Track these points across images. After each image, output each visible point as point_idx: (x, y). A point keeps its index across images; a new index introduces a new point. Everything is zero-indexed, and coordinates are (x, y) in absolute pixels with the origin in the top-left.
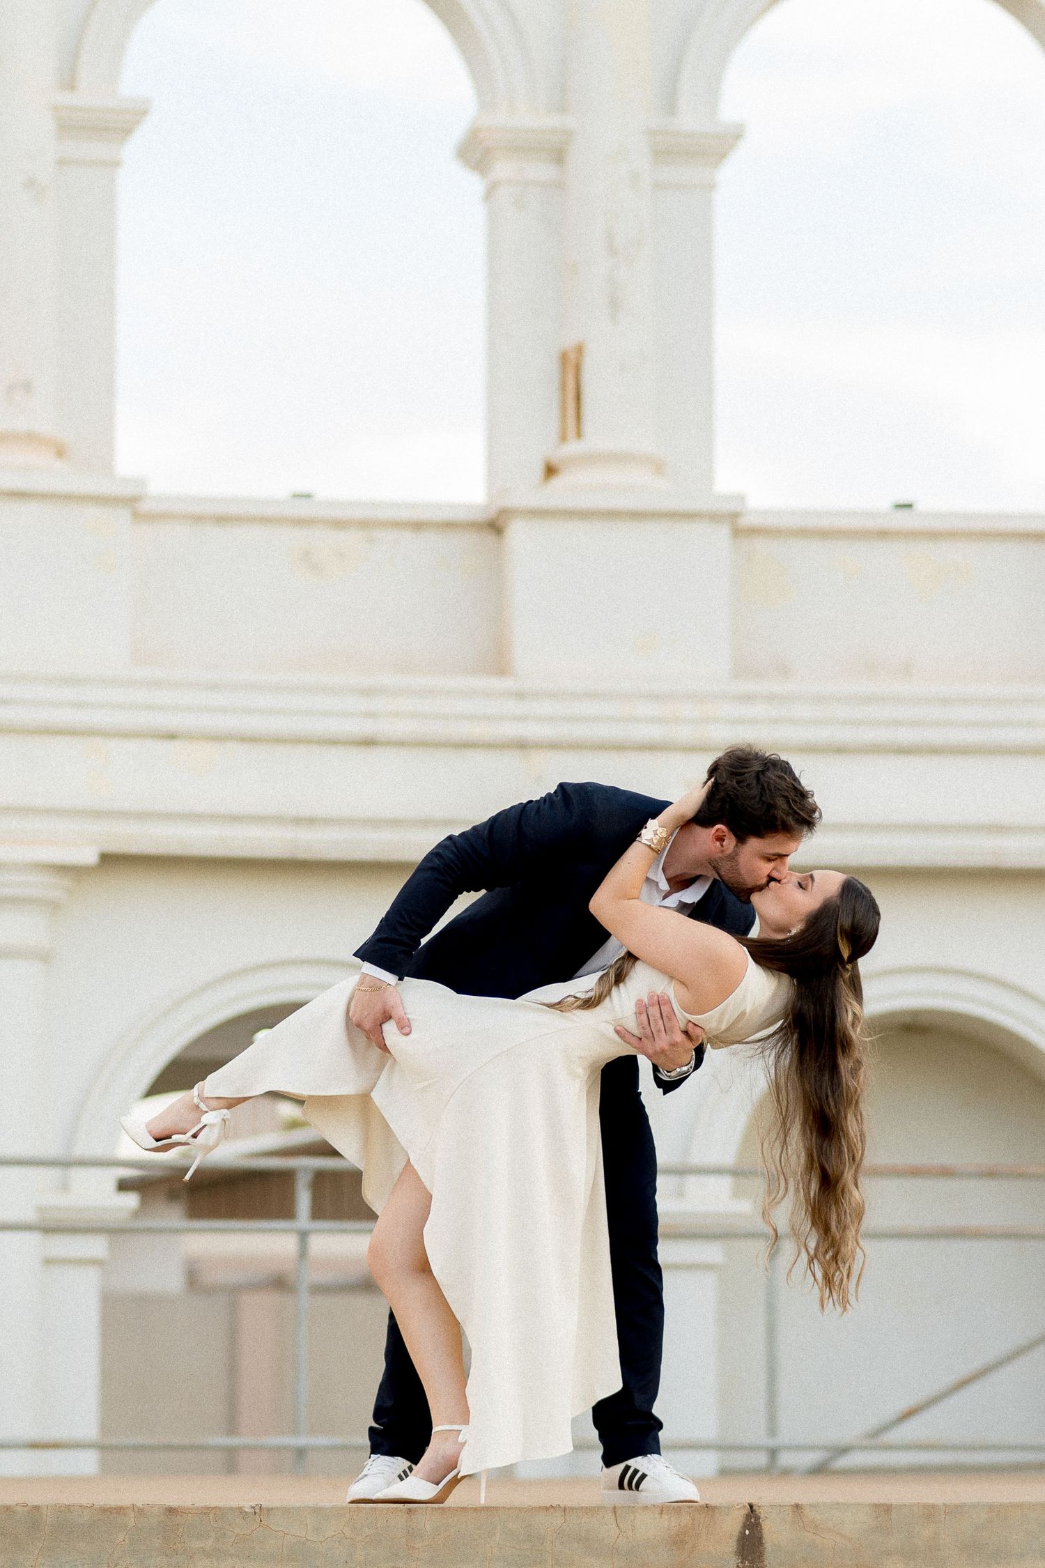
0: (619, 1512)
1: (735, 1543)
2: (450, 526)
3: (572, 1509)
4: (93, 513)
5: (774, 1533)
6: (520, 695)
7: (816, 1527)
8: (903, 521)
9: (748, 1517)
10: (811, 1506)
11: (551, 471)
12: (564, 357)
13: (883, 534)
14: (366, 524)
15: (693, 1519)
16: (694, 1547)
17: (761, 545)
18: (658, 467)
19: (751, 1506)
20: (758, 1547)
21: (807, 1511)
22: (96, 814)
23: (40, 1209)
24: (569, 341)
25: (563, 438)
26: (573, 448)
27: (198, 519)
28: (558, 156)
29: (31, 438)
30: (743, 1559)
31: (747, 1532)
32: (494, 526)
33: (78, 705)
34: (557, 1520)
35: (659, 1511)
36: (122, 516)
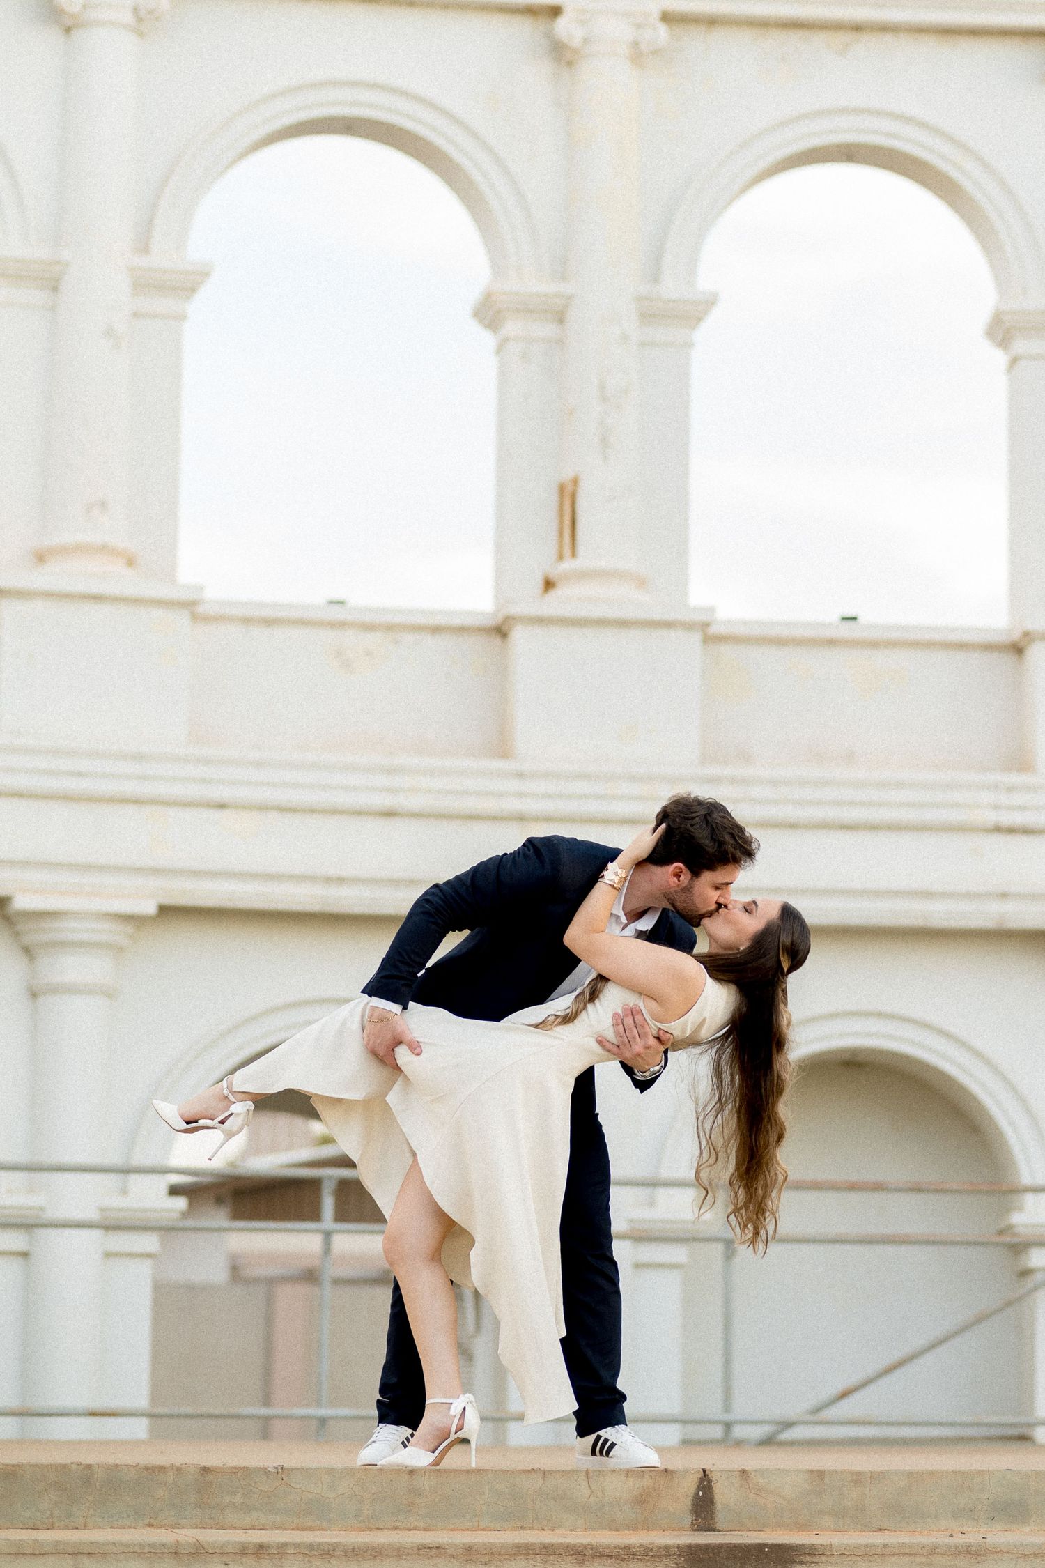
1: (689, 1503)
2: (461, 630)
3: (551, 1472)
4: (157, 613)
5: (724, 1492)
6: (520, 775)
8: (847, 631)
9: (701, 1480)
10: (756, 1471)
11: (549, 585)
12: (562, 489)
13: (832, 643)
14: (390, 628)
15: (654, 1482)
16: (654, 1506)
17: (726, 650)
18: (641, 582)
19: (705, 1471)
21: (753, 1477)
22: (156, 871)
23: (102, 1210)
24: (566, 474)
25: (561, 557)
26: (568, 565)
27: (247, 621)
28: (560, 318)
29: (104, 549)
30: (696, 1515)
31: (701, 1493)
32: (501, 631)
33: (142, 778)
34: (537, 1482)
36: (183, 617)
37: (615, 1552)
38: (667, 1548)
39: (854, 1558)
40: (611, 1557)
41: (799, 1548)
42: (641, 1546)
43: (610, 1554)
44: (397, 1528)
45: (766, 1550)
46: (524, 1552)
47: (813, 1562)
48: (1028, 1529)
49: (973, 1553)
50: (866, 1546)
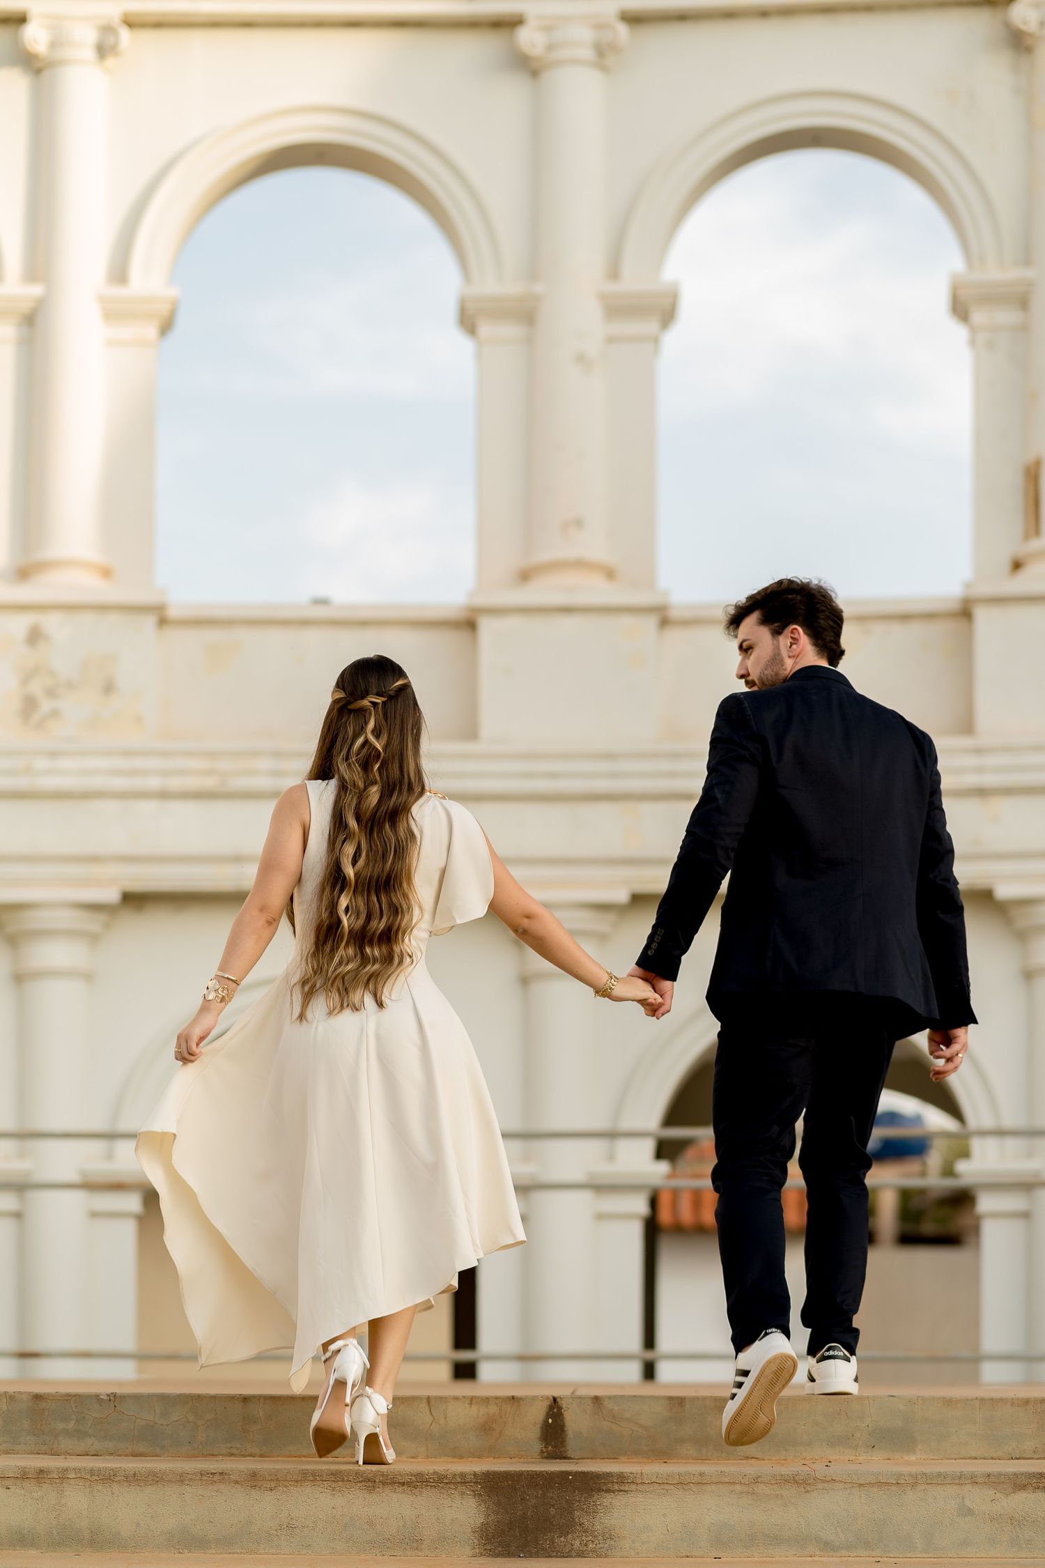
0: (432, 1402)
1: (539, 1430)
2: (930, 616)
5: (575, 1420)
7: (614, 1417)
9: (551, 1408)
10: (609, 1398)
11: (1017, 565)
12: (1027, 470)
14: (861, 619)
15: (503, 1409)
16: (500, 1433)
19: (554, 1399)
20: (561, 1434)
21: (606, 1403)
22: (628, 861)
24: (1031, 457)
25: (1027, 537)
26: (1034, 545)
28: (1024, 304)
29: (580, 564)
30: (546, 1444)
31: (550, 1421)
32: (965, 613)
33: (614, 775)
35: (472, 1402)
36: (651, 622)
37: (407, 1479)
38: (462, 1475)
39: (667, 1487)
40: (403, 1484)
41: (609, 1475)
42: (435, 1473)
43: (401, 1481)
44: (232, 1455)
45: (570, 1477)
46: (311, 1478)
47: (622, 1491)
48: (913, 1458)
49: (801, 1482)
50: (680, 1475)
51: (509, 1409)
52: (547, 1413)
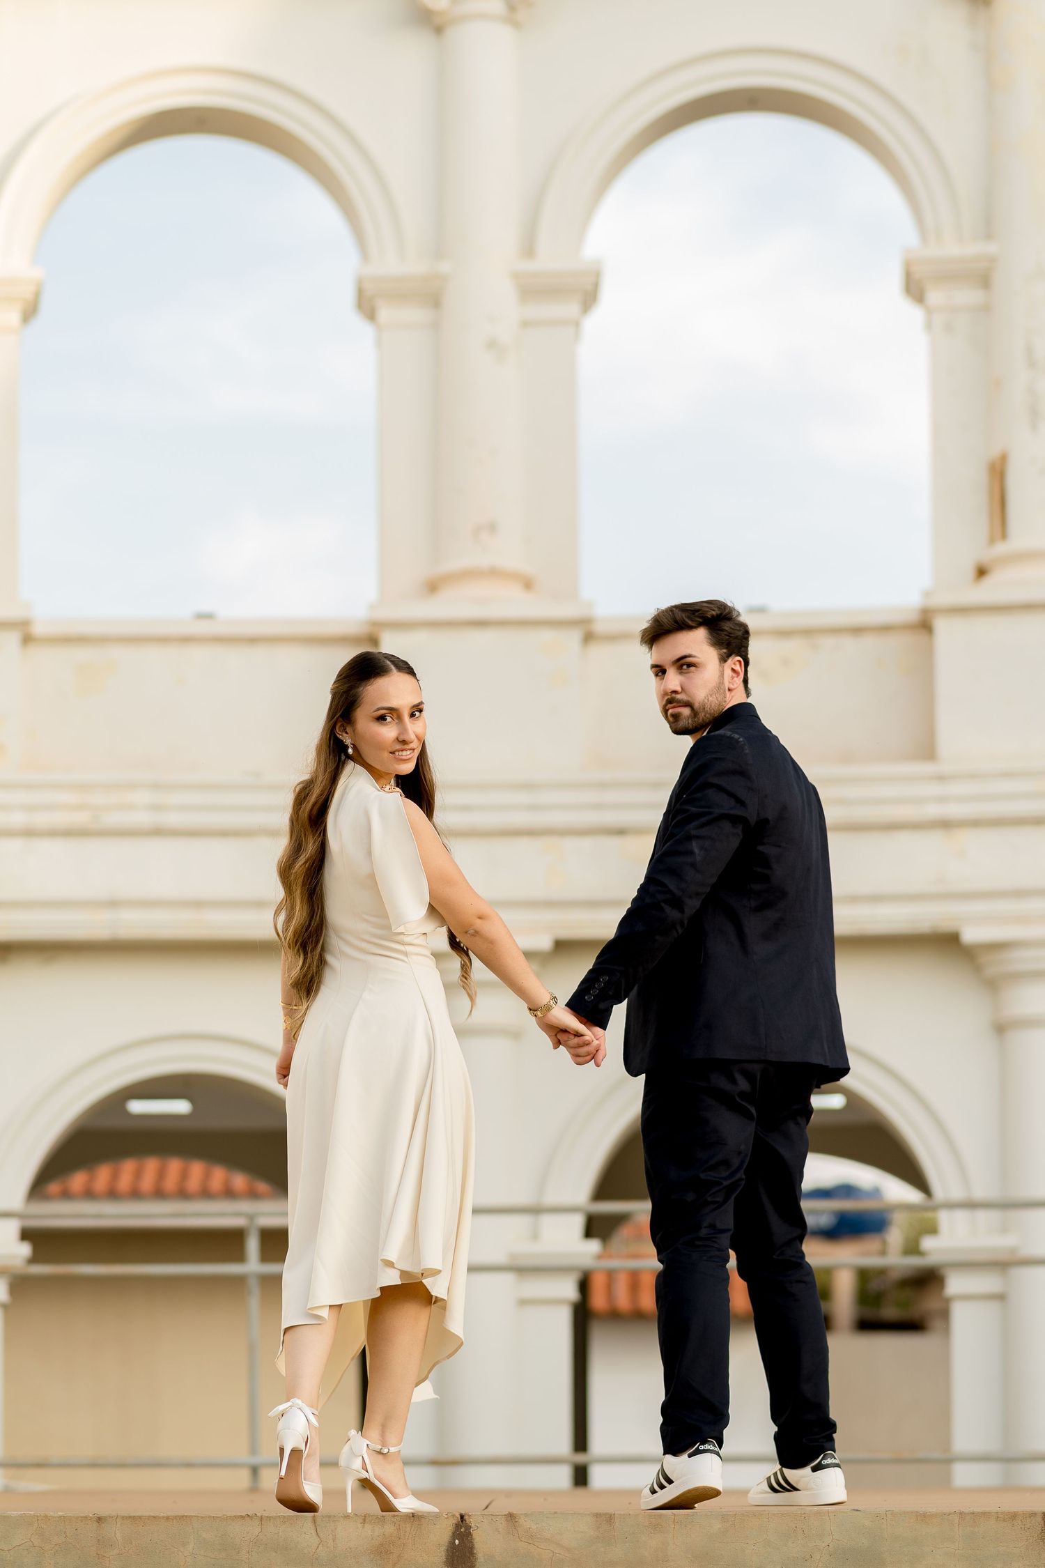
0: (319, 1522)
1: (443, 1553)
2: (885, 629)
3: (269, 1518)
4: (547, 635)
5: (486, 1541)
6: (943, 778)
7: (531, 1537)
9: (457, 1527)
10: (526, 1515)
11: (982, 572)
12: (989, 467)
14: (808, 633)
15: (399, 1529)
16: (399, 1558)
19: (462, 1517)
20: (469, 1558)
21: (522, 1521)
22: (552, 905)
23: (512, 1255)
24: (994, 451)
25: (991, 541)
26: (1000, 548)
29: (494, 573)
31: (457, 1542)
32: (924, 624)
33: (533, 808)
34: (254, 1529)
35: (361, 1521)
36: (575, 636)
51: (408, 1529)
52: (454, 1533)
